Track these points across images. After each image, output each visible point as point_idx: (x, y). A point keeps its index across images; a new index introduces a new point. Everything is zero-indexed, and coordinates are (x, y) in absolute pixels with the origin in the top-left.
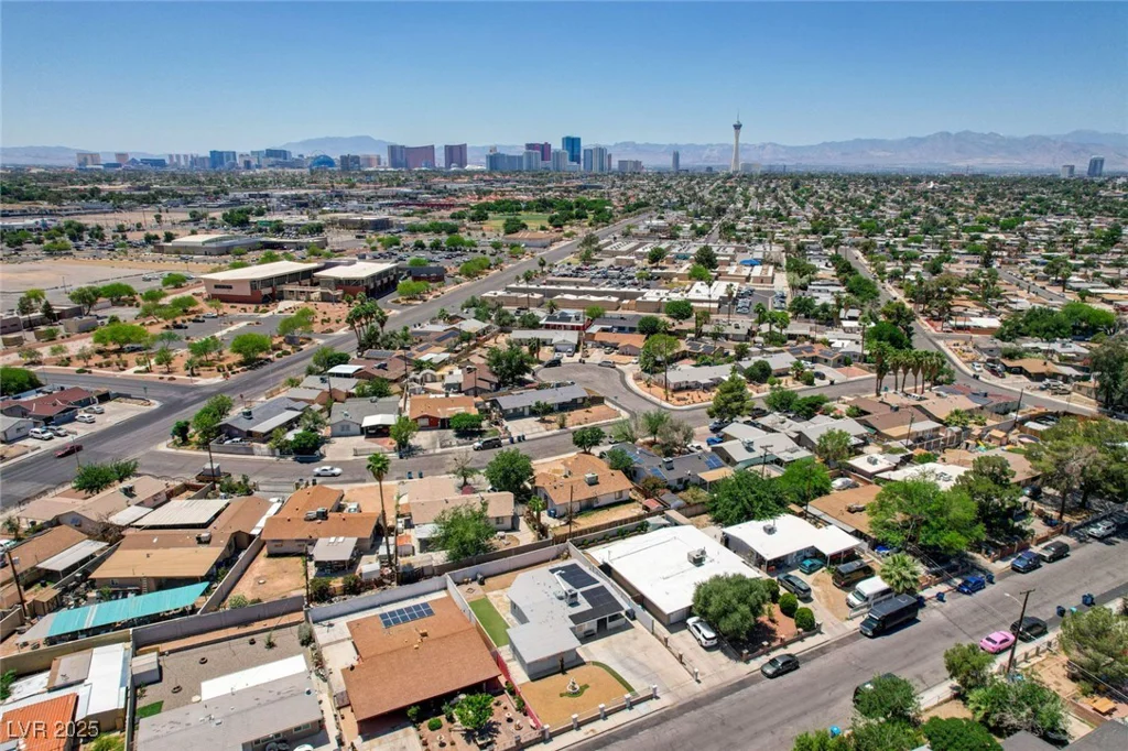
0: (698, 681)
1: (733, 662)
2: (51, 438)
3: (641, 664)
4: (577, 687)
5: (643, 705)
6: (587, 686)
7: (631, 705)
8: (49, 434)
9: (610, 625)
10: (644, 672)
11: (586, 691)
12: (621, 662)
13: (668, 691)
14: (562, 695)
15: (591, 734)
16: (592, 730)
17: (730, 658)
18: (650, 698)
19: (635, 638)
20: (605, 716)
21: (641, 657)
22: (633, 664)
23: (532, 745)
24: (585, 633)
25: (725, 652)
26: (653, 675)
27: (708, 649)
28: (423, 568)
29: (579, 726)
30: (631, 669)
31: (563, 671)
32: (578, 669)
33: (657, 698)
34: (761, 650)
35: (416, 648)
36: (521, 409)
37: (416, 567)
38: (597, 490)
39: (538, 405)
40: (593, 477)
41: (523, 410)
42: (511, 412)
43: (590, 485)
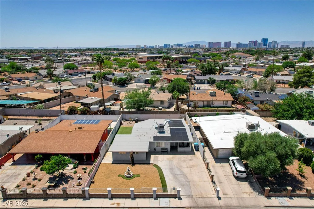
0: (219, 198)
1: (255, 193)
3: (184, 174)
4: (132, 174)
5: (167, 200)
6: (138, 176)
7: (158, 197)
8: (68, 77)
9: (180, 149)
10: (183, 180)
11: (137, 178)
12: (171, 169)
13: (191, 197)
14: (119, 176)
15: (115, 206)
16: (118, 204)
17: (254, 190)
19: (191, 160)
20: (135, 197)
21: (186, 170)
22: (178, 172)
23: (75, 198)
24: (162, 149)
25: (251, 184)
26: (187, 183)
27: (238, 179)
28: (114, 110)
29: (113, 197)
30: (174, 175)
31: (133, 164)
32: (143, 165)
33: (180, 198)
34: (284, 193)
35: (70, 132)
36: (204, 81)
37: (112, 109)
38: (214, 98)
39: (210, 78)
40: (213, 93)
41: (205, 81)
42: (199, 81)
43: (211, 96)
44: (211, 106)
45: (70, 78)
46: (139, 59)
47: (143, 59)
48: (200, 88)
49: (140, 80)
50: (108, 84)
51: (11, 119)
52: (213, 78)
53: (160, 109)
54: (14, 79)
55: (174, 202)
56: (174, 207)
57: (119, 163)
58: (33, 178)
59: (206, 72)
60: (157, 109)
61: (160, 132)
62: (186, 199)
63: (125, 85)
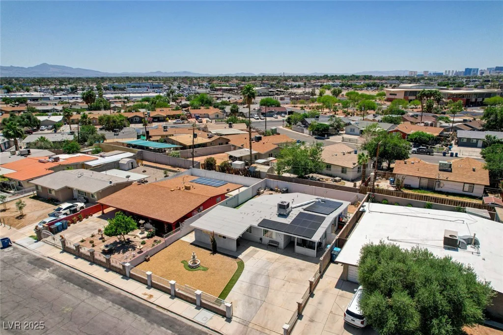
2: (258, 119)
3: (267, 287)
4: (198, 263)
5: (209, 314)
6: (205, 269)
7: (202, 306)
10: (257, 295)
11: (201, 272)
12: (257, 275)
13: (245, 323)
14: (183, 262)
15: (145, 297)
16: (151, 296)
18: (223, 314)
20: (176, 296)
21: (276, 283)
22: (261, 282)
23: (117, 272)
24: (270, 241)
26: (259, 302)
27: (349, 327)
29: (153, 286)
30: (252, 285)
31: (214, 251)
32: (225, 257)
33: (229, 320)
35: (171, 191)
36: (475, 141)
37: (256, 170)
38: (443, 175)
39: (487, 137)
40: (445, 164)
41: (477, 142)
42: (465, 141)
43: (440, 170)
44: (437, 189)
45: (261, 119)
46: (391, 94)
47: (396, 95)
48: (456, 154)
49: (354, 130)
50: (303, 133)
51: (145, 165)
52: (494, 138)
53: (336, 181)
54: (193, 116)
55: (217, 322)
56: (209, 328)
57: (201, 245)
58: (101, 237)
59: (494, 125)
60: (332, 180)
61: (280, 215)
62: (237, 324)
63: (326, 136)
